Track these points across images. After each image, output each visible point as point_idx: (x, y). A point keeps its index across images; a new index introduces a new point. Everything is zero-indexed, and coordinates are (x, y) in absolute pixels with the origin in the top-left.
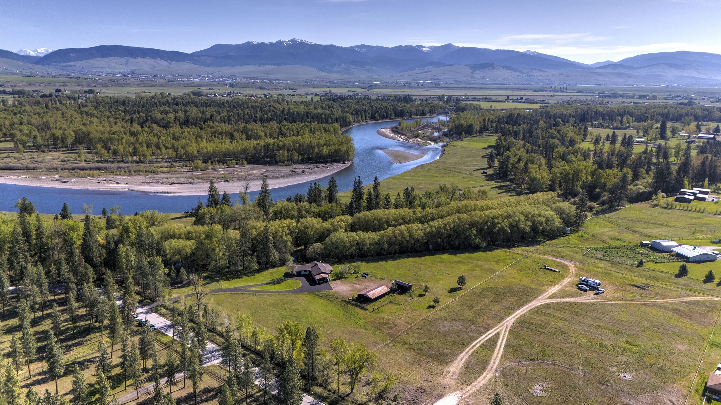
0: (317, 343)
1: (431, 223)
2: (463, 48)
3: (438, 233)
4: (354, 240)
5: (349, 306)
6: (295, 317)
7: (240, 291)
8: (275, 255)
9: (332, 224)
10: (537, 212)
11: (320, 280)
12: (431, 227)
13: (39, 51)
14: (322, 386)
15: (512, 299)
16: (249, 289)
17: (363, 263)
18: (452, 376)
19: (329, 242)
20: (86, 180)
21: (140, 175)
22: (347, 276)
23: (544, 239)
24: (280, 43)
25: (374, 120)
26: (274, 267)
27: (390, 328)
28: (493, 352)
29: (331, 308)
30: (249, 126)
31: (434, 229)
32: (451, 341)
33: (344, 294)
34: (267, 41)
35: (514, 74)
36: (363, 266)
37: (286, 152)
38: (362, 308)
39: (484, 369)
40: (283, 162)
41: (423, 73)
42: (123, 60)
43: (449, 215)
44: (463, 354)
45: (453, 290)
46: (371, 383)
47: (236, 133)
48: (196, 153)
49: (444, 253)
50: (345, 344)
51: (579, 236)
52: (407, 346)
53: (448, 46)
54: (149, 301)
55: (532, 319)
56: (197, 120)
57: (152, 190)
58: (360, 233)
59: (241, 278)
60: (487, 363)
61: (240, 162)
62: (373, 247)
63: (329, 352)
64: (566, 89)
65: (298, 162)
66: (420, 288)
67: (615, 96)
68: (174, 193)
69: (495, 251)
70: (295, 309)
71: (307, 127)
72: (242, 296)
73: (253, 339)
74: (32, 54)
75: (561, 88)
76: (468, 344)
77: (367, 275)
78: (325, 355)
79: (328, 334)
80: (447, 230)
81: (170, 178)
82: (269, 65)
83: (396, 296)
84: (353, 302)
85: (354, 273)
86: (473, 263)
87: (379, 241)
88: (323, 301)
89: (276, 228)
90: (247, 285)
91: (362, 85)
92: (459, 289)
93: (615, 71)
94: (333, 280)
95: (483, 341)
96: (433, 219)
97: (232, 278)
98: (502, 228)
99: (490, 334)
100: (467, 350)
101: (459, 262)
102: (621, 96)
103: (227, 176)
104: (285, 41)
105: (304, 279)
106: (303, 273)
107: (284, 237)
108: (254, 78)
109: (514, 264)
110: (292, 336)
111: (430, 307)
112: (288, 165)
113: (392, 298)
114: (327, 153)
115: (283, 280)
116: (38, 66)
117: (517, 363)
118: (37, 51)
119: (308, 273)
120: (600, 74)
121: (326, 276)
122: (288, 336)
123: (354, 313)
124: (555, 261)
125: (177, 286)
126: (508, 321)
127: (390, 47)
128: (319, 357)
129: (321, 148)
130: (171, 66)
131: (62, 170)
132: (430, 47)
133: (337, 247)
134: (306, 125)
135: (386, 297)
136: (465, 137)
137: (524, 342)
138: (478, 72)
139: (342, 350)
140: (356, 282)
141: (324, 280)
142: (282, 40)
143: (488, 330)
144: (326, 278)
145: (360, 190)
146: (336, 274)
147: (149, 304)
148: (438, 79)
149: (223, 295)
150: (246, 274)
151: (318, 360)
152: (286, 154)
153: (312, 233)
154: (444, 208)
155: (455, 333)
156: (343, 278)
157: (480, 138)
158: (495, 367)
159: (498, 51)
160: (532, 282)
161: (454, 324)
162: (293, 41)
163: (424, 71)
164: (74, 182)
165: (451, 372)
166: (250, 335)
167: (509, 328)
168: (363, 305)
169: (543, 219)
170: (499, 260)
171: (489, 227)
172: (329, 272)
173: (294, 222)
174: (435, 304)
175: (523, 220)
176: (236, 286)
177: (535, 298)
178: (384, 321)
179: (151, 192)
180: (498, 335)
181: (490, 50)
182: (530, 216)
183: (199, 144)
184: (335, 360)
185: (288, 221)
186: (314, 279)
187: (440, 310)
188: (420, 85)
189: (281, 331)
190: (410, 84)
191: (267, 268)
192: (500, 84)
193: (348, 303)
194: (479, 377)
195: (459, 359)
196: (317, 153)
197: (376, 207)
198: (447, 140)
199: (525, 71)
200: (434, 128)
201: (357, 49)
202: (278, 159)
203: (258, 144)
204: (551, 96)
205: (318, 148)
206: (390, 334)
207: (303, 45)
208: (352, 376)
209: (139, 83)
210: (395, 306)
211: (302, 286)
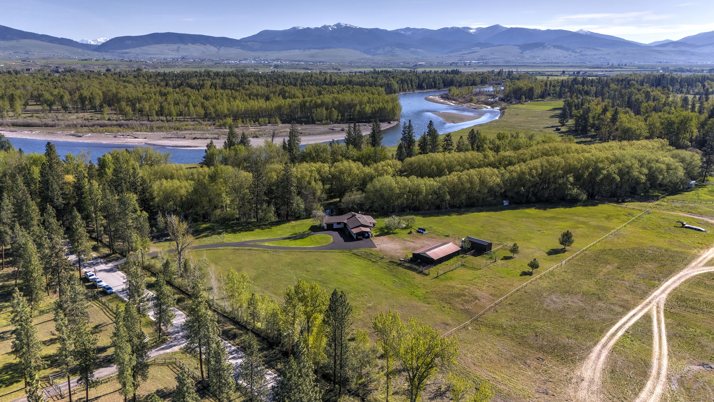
0: (350, 318)
1: (511, 168)
2: (511, 28)
3: (521, 180)
4: (405, 187)
5: (400, 269)
6: (320, 281)
7: (246, 246)
8: (298, 203)
9: (376, 170)
10: (653, 157)
11: (358, 234)
12: (511, 172)
13: (99, 40)
14: (358, 395)
15: (650, 266)
16: (260, 243)
17: (418, 217)
18: (589, 386)
19: (372, 189)
20: (103, 135)
21: (162, 131)
22: (396, 231)
23: (662, 194)
24: (325, 27)
25: (421, 90)
26: (298, 218)
27: (467, 302)
28: (651, 345)
29: (374, 271)
30: (287, 89)
31: (515, 174)
32: (571, 326)
33: (393, 253)
34: (312, 26)
35: (566, 53)
36: (419, 221)
37: (324, 109)
38: (421, 272)
39: (645, 375)
40: (321, 121)
41: (470, 53)
42: (175, 46)
43: (532, 158)
44: (598, 347)
45: (553, 252)
46: (444, 393)
47: (272, 95)
48: (226, 111)
49: (528, 207)
50: (400, 323)
51: (709, 191)
52: (498, 331)
53: (496, 28)
54: (119, 256)
55: (695, 295)
56: (234, 86)
57: (170, 144)
58: (413, 178)
59: (253, 230)
60: (647, 365)
61: (273, 120)
62: (431, 196)
63: (370, 335)
64: (625, 65)
65: (337, 122)
66: (504, 249)
67: (682, 70)
68: (195, 147)
69: (600, 205)
70: (321, 271)
71: (349, 89)
72: (248, 252)
73: (249, 311)
74: (92, 43)
75: (619, 65)
76: (602, 332)
77: (424, 230)
78: (364, 341)
79: (370, 308)
80: (533, 177)
81: (194, 134)
82: (314, 49)
83: (470, 258)
84: (406, 264)
85: (405, 228)
86: (573, 219)
87: (439, 188)
88: (363, 262)
89: (302, 172)
90: (258, 239)
91: (406, 65)
92: (563, 251)
93: (676, 49)
94: (376, 236)
95: (627, 327)
96: (511, 163)
97: (241, 231)
98: (609, 175)
99: (634, 315)
100: (603, 340)
101: (552, 218)
102: (688, 71)
103: (257, 133)
104: (330, 26)
105: (336, 233)
106: (335, 226)
107: (313, 183)
108: (299, 61)
109: (633, 221)
110: (306, 306)
111: (524, 274)
112: (327, 124)
113: (464, 260)
114: (370, 111)
115: (308, 235)
116: (96, 53)
117: (701, 367)
118: (97, 41)
119: (341, 226)
120: (660, 52)
121: (367, 230)
122: (300, 307)
123: (408, 279)
124: (692, 218)
125: (164, 239)
126: (656, 297)
127: (436, 29)
128: (352, 344)
129: (363, 106)
130: (220, 52)
131: (82, 126)
132: (476, 29)
133: (382, 196)
134: (347, 87)
135: (455, 258)
136: (525, 102)
137: (698, 331)
138: (527, 52)
139: (394, 333)
140: (409, 239)
141: (364, 236)
142: (327, 24)
143: (628, 309)
144: (367, 232)
145: (410, 137)
146: (381, 229)
147: (117, 259)
148: (485, 59)
149: (221, 251)
150: (259, 227)
151: (351, 349)
152: (325, 112)
153: (349, 179)
154: (525, 151)
155: (575, 312)
156: (390, 234)
157: (542, 102)
158: (664, 372)
159: (548, 31)
160: (671, 243)
161: (568, 298)
162: (338, 25)
163: (471, 51)
164: (89, 136)
165: (586, 379)
166: (245, 305)
167: (662, 307)
168: (421, 269)
169: (664, 167)
170: (609, 216)
171: (591, 174)
172: (372, 225)
173: (326, 167)
174: (531, 270)
175: (637, 165)
176: (243, 240)
177: (686, 265)
178: (456, 291)
179: (169, 146)
180: (647, 318)
181: (539, 30)
182: (645, 162)
183: (230, 103)
184: (381, 351)
185: (319, 164)
186: (350, 233)
187: (541, 278)
188: (467, 64)
189: (289, 298)
190: (456, 63)
191: (288, 221)
192: (552, 63)
193: (399, 265)
194: (640, 389)
195: (593, 355)
196: (359, 112)
197: (433, 150)
198: (504, 104)
199: (578, 51)
200: (487, 95)
201: (402, 32)
202: (315, 119)
203: (294, 102)
204: (610, 71)
205: (361, 106)
206: (467, 311)
207: (348, 29)
208: (411, 380)
209: (187, 64)
210: (471, 272)
211: (333, 242)
